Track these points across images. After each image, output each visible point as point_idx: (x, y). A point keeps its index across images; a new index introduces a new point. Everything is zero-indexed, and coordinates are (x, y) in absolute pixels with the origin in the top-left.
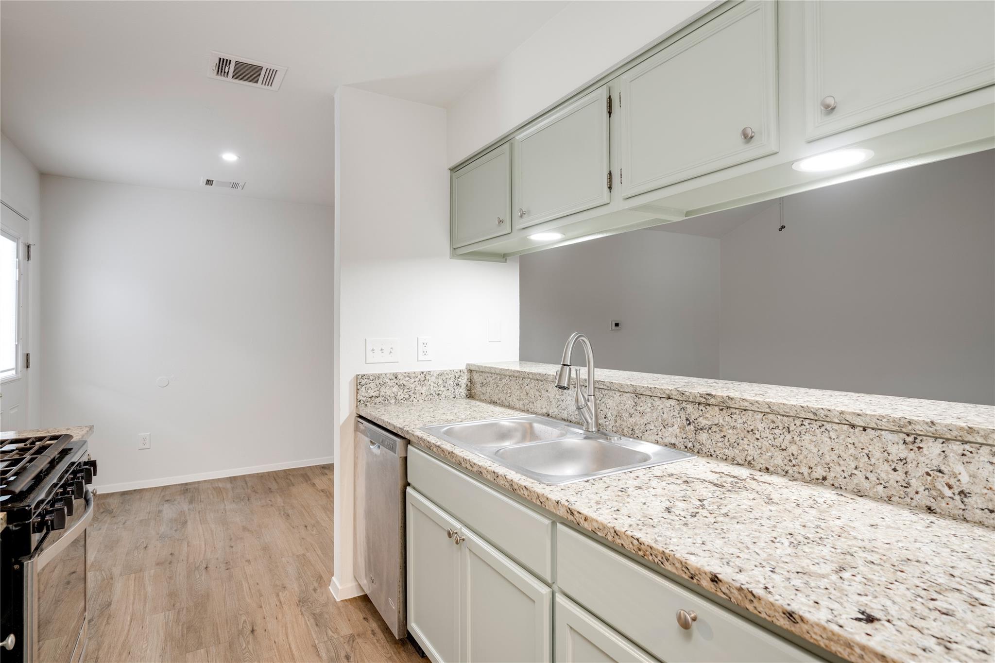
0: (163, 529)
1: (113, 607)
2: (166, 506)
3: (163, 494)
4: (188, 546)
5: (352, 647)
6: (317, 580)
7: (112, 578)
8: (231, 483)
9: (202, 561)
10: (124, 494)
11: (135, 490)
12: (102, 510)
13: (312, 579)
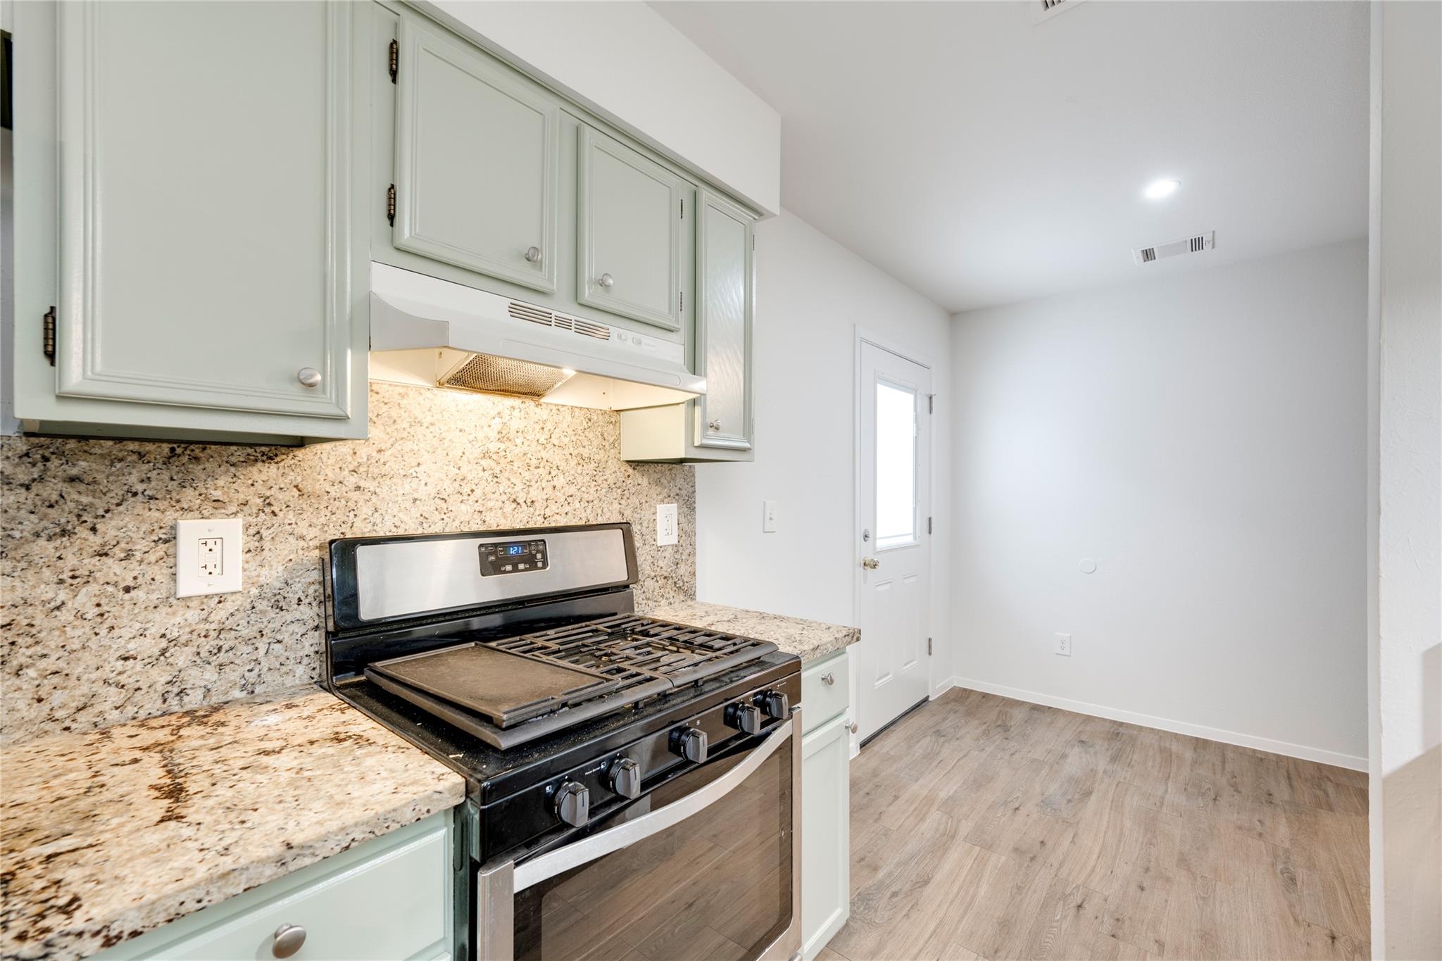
0: (1053, 789)
1: (928, 890)
2: (1077, 750)
3: (1081, 728)
4: (1073, 842)
7: (953, 837)
8: (1195, 750)
9: (1078, 887)
10: (1035, 708)
11: (1050, 708)
12: (999, 723)
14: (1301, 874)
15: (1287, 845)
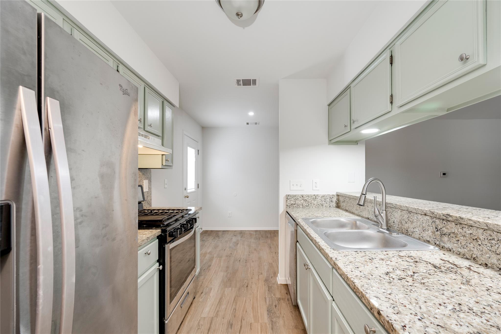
0: (231, 245)
1: (211, 267)
2: (234, 237)
3: (234, 233)
4: (236, 252)
5: (278, 303)
6: (274, 274)
7: (213, 258)
8: (255, 232)
9: (239, 258)
10: (224, 231)
11: (227, 231)
12: (217, 235)
13: (272, 273)
14: (272, 246)
15: (270, 243)
